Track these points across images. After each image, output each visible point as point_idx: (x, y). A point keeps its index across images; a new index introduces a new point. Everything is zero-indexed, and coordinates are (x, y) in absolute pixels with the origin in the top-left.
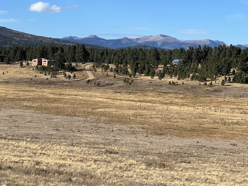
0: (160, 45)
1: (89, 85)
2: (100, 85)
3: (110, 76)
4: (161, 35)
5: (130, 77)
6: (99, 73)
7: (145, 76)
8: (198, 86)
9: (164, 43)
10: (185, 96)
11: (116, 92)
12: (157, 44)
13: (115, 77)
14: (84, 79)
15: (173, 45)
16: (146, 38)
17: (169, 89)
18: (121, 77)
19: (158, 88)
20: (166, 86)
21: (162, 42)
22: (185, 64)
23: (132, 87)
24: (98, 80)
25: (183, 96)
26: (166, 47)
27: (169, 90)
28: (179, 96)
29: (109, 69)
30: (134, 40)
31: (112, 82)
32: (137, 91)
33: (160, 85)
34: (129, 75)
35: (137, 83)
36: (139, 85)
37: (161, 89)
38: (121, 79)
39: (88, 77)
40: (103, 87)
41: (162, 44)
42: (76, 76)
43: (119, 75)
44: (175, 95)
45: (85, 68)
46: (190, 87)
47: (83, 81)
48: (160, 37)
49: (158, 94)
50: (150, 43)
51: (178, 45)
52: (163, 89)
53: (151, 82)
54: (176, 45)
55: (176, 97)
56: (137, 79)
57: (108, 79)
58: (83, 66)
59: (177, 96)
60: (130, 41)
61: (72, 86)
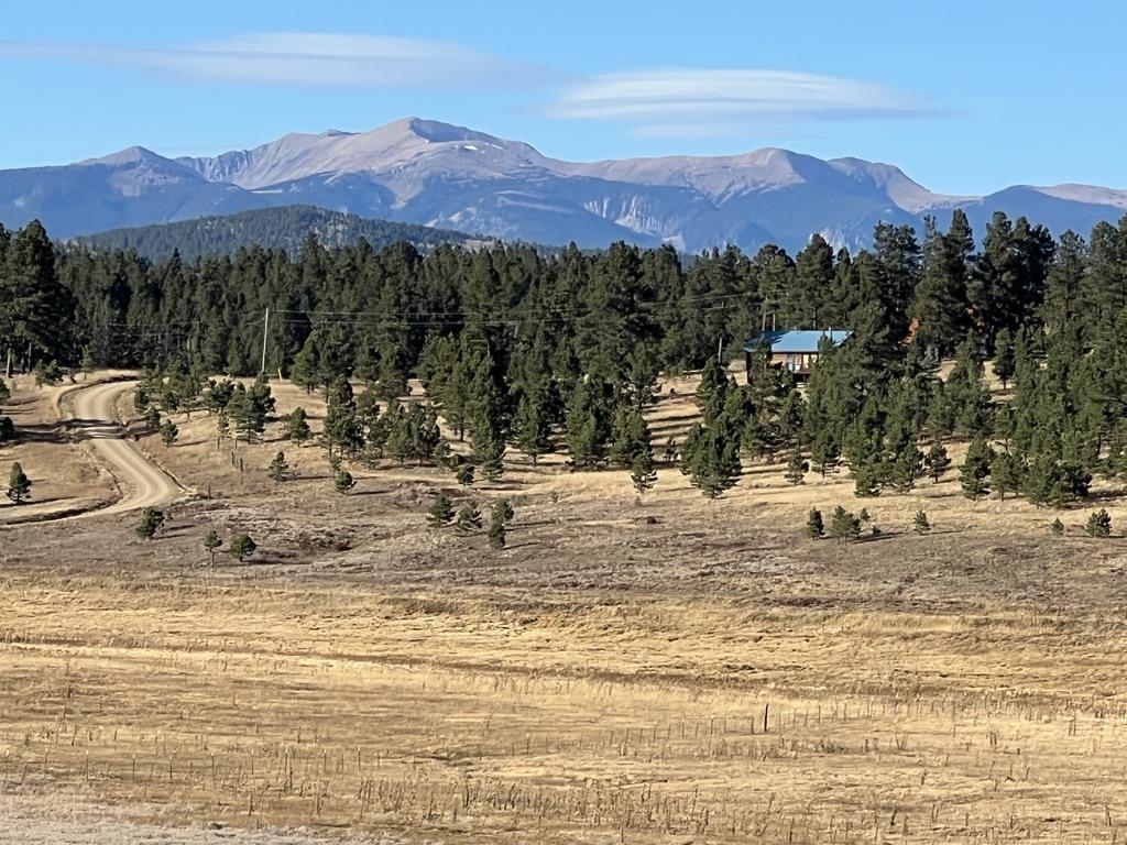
0: (412, 203)
1: (165, 550)
2: (256, 555)
3: (296, 477)
4: (417, 127)
5: (467, 478)
6: (201, 448)
7: (574, 467)
8: (1046, 539)
9: (441, 188)
10: (977, 623)
11: (412, 608)
12: (388, 198)
13: (346, 482)
14: (98, 507)
15: (509, 202)
16: (301, 150)
17: (820, 570)
18: (395, 486)
19: (730, 570)
20: (789, 551)
21: (427, 182)
22: (882, 368)
23: (516, 559)
24: (225, 513)
25: (959, 628)
26: (455, 218)
27: (828, 579)
28: (930, 624)
29: (272, 420)
30: (202, 169)
31: (334, 524)
32: (570, 590)
33: (737, 538)
34: (446, 460)
35: (548, 530)
36: (566, 541)
37: (758, 574)
38: (399, 497)
39: (123, 486)
40: (286, 569)
41: (421, 193)
42: (29, 483)
43: (373, 466)
44: (894, 617)
45: (73, 412)
46: (987, 552)
47: (100, 521)
48: (405, 140)
49: (754, 618)
50: (329, 189)
51: (545, 202)
52: (773, 569)
53: (652, 521)
54: (539, 201)
55: (910, 631)
56: (525, 497)
57: (290, 499)
58: (55, 400)
59: (907, 623)
60: (176, 180)
61: (26, 561)
